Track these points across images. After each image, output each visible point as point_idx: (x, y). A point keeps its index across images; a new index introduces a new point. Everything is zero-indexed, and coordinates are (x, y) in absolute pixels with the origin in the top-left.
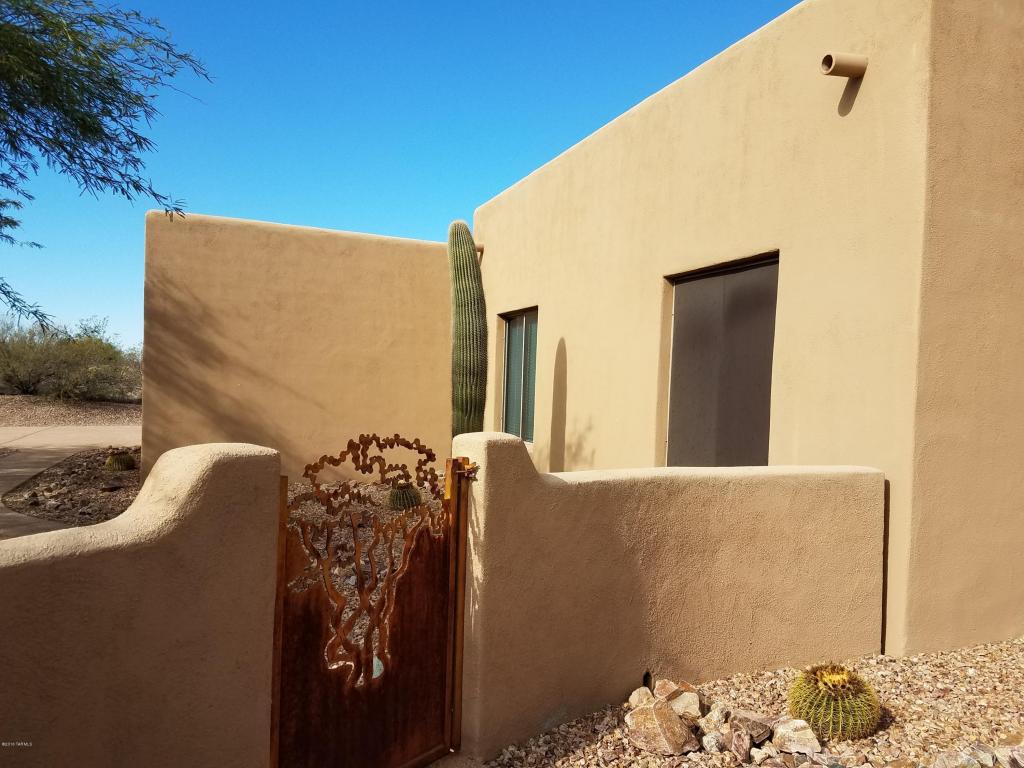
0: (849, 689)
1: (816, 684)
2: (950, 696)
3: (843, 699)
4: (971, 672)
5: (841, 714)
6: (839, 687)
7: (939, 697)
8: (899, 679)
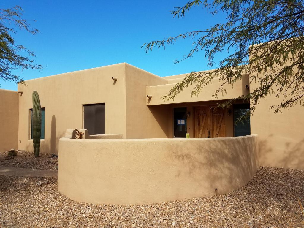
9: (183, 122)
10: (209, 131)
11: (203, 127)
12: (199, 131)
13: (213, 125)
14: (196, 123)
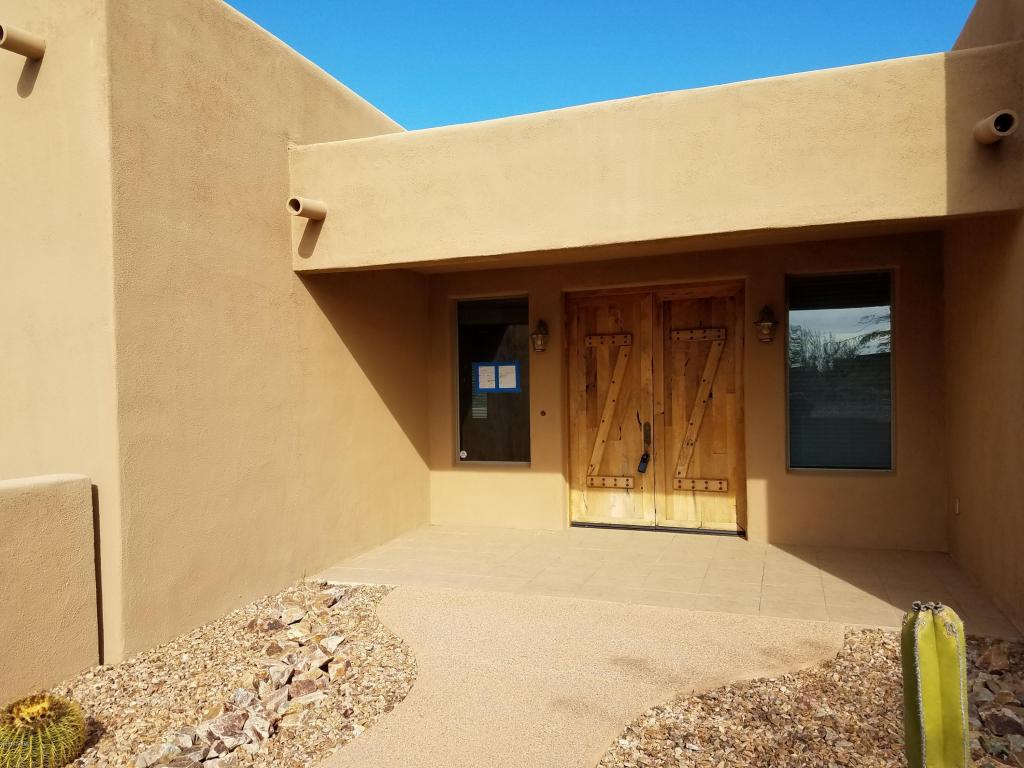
0: (49, 716)
1: (11, 723)
2: (165, 688)
3: (43, 729)
4: (185, 657)
5: (42, 747)
6: (39, 718)
7: (153, 692)
8: (115, 686)
9: (508, 379)
10: (647, 425)
11: (616, 402)
12: (594, 423)
13: (669, 396)
14: (579, 383)
